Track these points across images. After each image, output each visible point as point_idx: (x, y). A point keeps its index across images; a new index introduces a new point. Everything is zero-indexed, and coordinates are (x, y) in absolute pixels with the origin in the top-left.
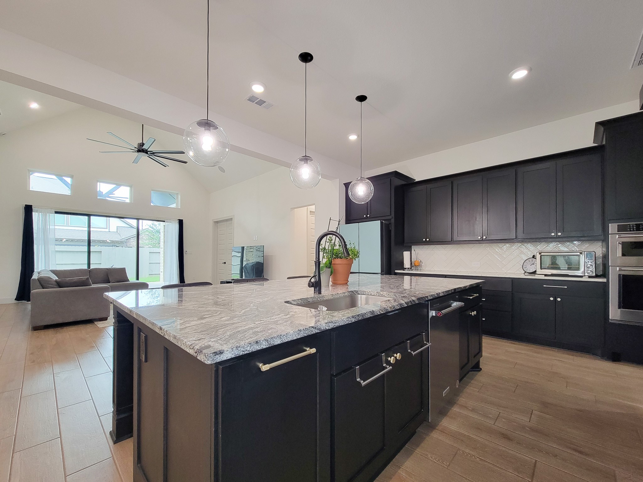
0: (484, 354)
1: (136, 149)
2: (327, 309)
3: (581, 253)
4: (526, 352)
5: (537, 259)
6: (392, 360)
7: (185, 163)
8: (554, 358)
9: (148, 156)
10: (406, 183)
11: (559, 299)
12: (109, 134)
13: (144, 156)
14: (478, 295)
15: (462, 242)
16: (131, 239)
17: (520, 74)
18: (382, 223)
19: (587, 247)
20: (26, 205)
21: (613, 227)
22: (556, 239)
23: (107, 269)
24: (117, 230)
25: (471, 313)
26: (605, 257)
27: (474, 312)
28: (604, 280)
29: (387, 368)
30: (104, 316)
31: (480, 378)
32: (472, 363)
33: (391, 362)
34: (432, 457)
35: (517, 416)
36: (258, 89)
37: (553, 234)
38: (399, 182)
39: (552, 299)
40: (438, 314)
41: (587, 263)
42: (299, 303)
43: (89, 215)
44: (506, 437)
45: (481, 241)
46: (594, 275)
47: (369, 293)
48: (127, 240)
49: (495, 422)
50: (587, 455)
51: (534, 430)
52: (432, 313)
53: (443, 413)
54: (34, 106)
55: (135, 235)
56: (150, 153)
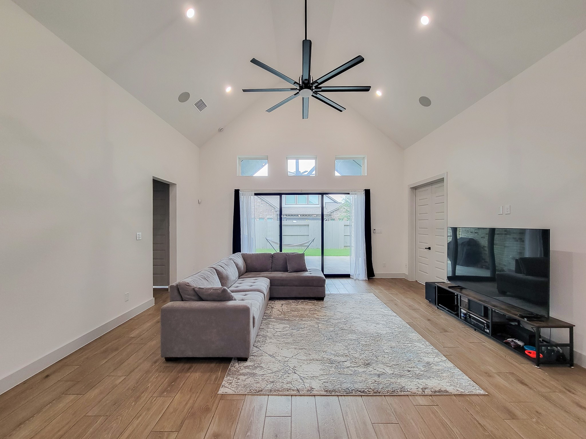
9: (312, 96)
30: (242, 355)
43: (280, 195)
48: (331, 213)
54: (229, 89)
55: (337, 209)
56: (314, 88)
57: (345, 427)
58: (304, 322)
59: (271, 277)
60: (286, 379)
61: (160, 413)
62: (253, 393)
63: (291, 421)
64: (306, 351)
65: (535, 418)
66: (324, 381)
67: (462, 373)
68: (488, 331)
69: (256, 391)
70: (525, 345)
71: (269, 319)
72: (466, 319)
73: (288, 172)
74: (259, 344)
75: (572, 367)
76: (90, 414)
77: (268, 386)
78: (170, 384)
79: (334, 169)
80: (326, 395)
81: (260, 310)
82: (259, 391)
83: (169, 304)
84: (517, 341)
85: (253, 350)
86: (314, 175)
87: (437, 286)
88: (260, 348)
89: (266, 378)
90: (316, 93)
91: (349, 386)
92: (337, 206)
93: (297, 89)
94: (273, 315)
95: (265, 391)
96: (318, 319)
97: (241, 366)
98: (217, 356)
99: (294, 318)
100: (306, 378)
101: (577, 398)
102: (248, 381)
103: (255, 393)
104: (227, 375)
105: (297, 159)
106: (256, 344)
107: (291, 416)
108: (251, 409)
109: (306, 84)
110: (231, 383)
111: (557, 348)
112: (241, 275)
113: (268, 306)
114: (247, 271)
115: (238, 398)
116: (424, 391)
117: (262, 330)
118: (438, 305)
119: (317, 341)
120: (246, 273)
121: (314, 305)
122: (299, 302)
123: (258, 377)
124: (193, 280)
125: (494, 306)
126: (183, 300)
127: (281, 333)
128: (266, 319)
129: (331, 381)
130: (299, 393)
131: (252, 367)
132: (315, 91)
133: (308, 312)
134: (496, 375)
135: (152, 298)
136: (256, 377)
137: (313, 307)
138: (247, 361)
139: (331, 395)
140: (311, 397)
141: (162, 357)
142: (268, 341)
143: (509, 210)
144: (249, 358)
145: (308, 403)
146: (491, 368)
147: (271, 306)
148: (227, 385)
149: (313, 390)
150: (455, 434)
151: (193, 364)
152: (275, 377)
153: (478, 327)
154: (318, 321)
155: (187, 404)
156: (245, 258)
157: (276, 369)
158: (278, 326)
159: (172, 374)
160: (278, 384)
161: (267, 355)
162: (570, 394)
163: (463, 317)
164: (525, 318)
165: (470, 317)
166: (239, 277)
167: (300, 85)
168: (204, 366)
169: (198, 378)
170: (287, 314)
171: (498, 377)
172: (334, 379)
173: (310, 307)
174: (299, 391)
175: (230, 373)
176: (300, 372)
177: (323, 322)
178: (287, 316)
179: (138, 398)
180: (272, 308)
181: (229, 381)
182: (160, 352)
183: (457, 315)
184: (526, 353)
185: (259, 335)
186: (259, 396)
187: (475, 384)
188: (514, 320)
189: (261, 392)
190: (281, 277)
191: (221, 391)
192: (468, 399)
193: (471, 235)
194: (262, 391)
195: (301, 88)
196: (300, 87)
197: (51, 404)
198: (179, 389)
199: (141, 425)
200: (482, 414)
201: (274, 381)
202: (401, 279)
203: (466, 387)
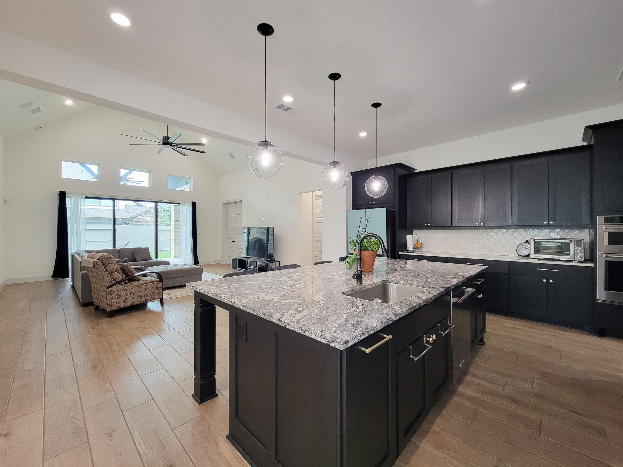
0: (487, 330)
1: (162, 142)
2: (381, 301)
3: (571, 241)
4: (522, 328)
5: (531, 244)
6: (431, 340)
7: (204, 152)
8: (547, 333)
9: (172, 148)
10: (409, 173)
11: (551, 281)
12: (142, 130)
13: (168, 148)
14: (483, 280)
15: (462, 228)
16: (139, 216)
17: (519, 86)
18: (387, 210)
19: (576, 234)
20: (60, 192)
21: (600, 219)
22: (548, 226)
23: (133, 249)
24: (126, 208)
25: (478, 296)
26: (593, 244)
27: (480, 295)
28: (592, 265)
29: (428, 347)
31: (485, 351)
32: (478, 339)
33: (431, 342)
34: (457, 417)
35: (521, 384)
36: (288, 99)
37: (545, 223)
38: (402, 172)
39: (544, 281)
40: (459, 301)
41: (576, 249)
42: (350, 293)
43: (114, 200)
44: (514, 400)
45: (479, 227)
46: (583, 260)
47: (399, 282)
48: (135, 217)
49: (504, 389)
50: (582, 415)
51: (536, 396)
52: (454, 300)
53: (460, 381)
54: (69, 103)
55: (143, 213)
72: (249, 271)
79: (166, 183)
87: (238, 259)
105: (132, 170)
118: (238, 269)
165: (251, 269)
202: (217, 264)
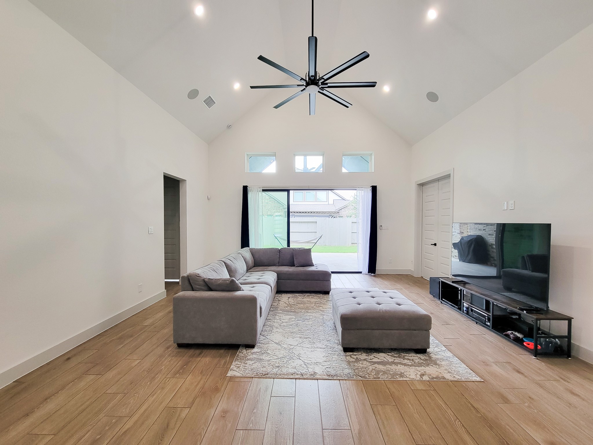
9: (319, 92)
30: (250, 342)
43: (288, 191)
48: (339, 210)
54: (237, 86)
55: (345, 206)
56: (320, 84)
57: (345, 407)
58: (309, 314)
59: (278, 271)
60: (291, 365)
61: (173, 392)
62: (260, 376)
63: (295, 401)
64: (310, 340)
65: (528, 403)
66: (327, 366)
67: (461, 362)
68: (489, 324)
69: (263, 374)
70: (524, 337)
71: (276, 311)
72: (468, 313)
73: (296, 169)
74: (265, 333)
75: (569, 358)
76: (109, 391)
77: (274, 370)
78: (182, 367)
79: (341, 165)
80: (328, 379)
81: (267, 301)
82: (265, 375)
83: (181, 294)
84: (516, 334)
85: (260, 338)
86: (322, 172)
87: (441, 281)
88: (267, 337)
89: (272, 363)
90: (322, 89)
91: (350, 372)
92: (344, 203)
93: (303, 85)
94: (280, 307)
95: (270, 375)
96: (323, 311)
97: (249, 352)
98: (225, 342)
99: (300, 310)
100: (310, 364)
101: (570, 386)
102: (255, 366)
103: (261, 376)
104: (235, 360)
105: (305, 155)
106: (262, 333)
107: (295, 397)
108: (258, 390)
109: (312, 81)
110: (239, 367)
111: (555, 340)
112: (249, 269)
113: (275, 299)
114: (255, 265)
115: (246, 380)
116: (422, 377)
117: (269, 320)
118: (442, 299)
119: (321, 331)
120: (254, 267)
121: (319, 298)
122: (305, 295)
123: (265, 362)
124: (203, 271)
125: (495, 299)
126: (193, 291)
127: (287, 323)
128: (273, 311)
129: (333, 367)
130: (302, 377)
131: (259, 354)
132: (321, 87)
133: (314, 305)
134: (493, 364)
135: (164, 290)
136: (263, 362)
137: (319, 300)
138: (254, 348)
139: (333, 379)
140: (314, 380)
141: (174, 343)
142: (275, 330)
143: (513, 205)
144: (256, 346)
145: (311, 386)
146: (489, 358)
147: (278, 299)
148: (235, 369)
149: (316, 375)
150: (449, 415)
151: (203, 350)
152: (280, 362)
153: (479, 321)
154: (323, 313)
155: (198, 384)
156: (253, 253)
157: (282, 356)
158: (284, 317)
159: (184, 358)
160: (283, 369)
161: (273, 343)
162: (564, 382)
163: (466, 310)
164: (524, 311)
165: (472, 310)
166: (247, 271)
167: (306, 81)
168: (214, 352)
169: (208, 362)
170: (292, 306)
171: (494, 366)
172: (336, 365)
173: (316, 300)
174: (302, 375)
175: (238, 358)
176: (304, 359)
177: (328, 314)
178: (293, 308)
179: (153, 378)
180: (279, 301)
181: (237, 365)
182: (172, 339)
183: (460, 309)
184: (525, 344)
185: (266, 325)
186: (265, 379)
187: (472, 372)
188: (515, 313)
189: (267, 376)
190: (288, 271)
191: (230, 374)
192: (464, 385)
193: (479, 233)
194: (268, 374)
195: (308, 84)
196: (306, 83)
197: (73, 382)
198: (190, 372)
199: (157, 402)
200: (476, 398)
201: (279, 366)
202: (407, 275)
203: (463, 374)
